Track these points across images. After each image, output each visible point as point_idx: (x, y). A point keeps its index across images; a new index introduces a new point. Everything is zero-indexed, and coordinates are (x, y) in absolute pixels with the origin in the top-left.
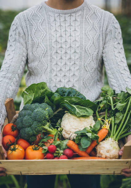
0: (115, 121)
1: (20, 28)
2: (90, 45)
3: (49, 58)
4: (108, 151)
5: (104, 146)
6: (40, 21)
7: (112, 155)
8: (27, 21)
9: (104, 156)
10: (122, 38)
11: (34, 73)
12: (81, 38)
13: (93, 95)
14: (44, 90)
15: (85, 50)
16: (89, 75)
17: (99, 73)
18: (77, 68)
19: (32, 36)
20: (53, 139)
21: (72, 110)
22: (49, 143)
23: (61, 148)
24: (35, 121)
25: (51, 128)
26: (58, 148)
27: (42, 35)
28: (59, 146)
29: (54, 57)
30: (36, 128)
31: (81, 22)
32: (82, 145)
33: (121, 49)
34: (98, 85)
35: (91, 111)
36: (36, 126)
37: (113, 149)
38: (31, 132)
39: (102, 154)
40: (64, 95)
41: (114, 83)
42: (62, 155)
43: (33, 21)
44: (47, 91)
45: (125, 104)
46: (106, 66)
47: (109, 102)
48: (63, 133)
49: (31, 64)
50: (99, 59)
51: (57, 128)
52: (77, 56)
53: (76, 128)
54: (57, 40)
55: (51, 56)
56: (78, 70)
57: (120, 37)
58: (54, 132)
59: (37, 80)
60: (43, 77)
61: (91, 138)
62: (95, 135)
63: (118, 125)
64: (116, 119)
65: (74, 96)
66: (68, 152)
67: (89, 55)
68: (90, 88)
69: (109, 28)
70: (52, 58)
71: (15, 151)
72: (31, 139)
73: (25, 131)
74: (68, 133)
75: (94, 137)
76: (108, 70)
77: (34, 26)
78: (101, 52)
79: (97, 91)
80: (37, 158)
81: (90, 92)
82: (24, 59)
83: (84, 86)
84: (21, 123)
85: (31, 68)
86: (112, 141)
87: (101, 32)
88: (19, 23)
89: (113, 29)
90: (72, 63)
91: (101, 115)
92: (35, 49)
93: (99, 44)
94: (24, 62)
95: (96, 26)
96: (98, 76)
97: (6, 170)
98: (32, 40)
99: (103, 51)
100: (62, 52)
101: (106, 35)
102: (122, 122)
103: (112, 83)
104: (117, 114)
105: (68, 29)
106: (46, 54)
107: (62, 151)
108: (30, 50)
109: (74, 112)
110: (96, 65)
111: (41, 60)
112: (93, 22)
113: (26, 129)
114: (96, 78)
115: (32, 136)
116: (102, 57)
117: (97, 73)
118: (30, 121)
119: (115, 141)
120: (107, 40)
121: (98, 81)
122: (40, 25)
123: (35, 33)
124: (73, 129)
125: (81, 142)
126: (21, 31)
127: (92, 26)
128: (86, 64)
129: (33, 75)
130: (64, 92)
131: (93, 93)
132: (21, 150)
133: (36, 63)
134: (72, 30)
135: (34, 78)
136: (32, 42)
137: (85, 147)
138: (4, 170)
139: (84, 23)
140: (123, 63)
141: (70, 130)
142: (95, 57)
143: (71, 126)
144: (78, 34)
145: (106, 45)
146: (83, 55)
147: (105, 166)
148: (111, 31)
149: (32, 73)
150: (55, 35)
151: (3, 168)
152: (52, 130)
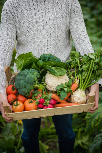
0: (82, 77)
1: (10, 13)
2: (61, 22)
3: (32, 33)
4: (79, 99)
5: (76, 96)
6: (23, 7)
7: (82, 101)
8: (14, 7)
9: (76, 102)
10: (82, 13)
11: (22, 44)
12: (54, 17)
13: (65, 56)
14: (31, 58)
15: (57, 26)
16: (61, 43)
17: (68, 40)
18: (53, 39)
19: (18, 18)
20: (41, 93)
21: (53, 72)
22: (39, 96)
23: (48, 99)
24: (28, 84)
25: (39, 85)
26: (46, 99)
27: (26, 17)
28: (46, 98)
29: (36, 32)
30: (29, 88)
31: (53, 5)
32: (62, 96)
33: (82, 22)
34: (68, 48)
35: (65, 71)
36: (29, 87)
37: (82, 97)
38: (26, 91)
39: (75, 101)
40: (46, 60)
41: (79, 48)
42: (49, 104)
43: (18, 7)
44: (33, 59)
45: (88, 65)
46: (72, 36)
47: (77, 64)
48: (47, 87)
49: (19, 38)
50: (67, 30)
51: (43, 84)
52: (52, 31)
53: (56, 84)
54: (37, 20)
55: (34, 32)
56: (54, 40)
57: (81, 14)
58: (41, 87)
59: (24, 49)
60: (29, 47)
61: (67, 91)
62: (70, 89)
63: (84, 80)
64: (82, 76)
65: (53, 60)
66: (52, 102)
67: (60, 29)
68: (63, 51)
69: (72, 8)
70: (34, 33)
71: (18, 106)
72: (26, 95)
73: (22, 91)
74: (51, 87)
75: (69, 91)
76: (74, 39)
77: (19, 11)
78: (68, 26)
79: (68, 53)
80: (33, 109)
81: (63, 55)
82: (15, 36)
83: (58, 51)
84: (18, 86)
85: (20, 41)
86: (81, 91)
87: (68, 11)
88: (8, 9)
89: (75, 8)
90: (49, 36)
91: (72, 71)
92: (22, 28)
93: (67, 20)
94: (15, 38)
95: (64, 7)
96: (68, 42)
97: (13, 118)
98: (19, 21)
99: (69, 25)
100: (41, 29)
101: (71, 13)
102: (87, 78)
103: (78, 48)
104: (83, 73)
105: (44, 12)
106: (30, 31)
107: (48, 102)
108: (18, 29)
109: (54, 73)
110: (65, 35)
111: (26, 35)
112: (61, 4)
113: (23, 89)
114: (66, 44)
115: (27, 93)
116: (69, 29)
117: (67, 40)
118: (25, 84)
119: (83, 91)
120: (72, 17)
121: (68, 46)
122: (23, 10)
123: (20, 16)
124: (54, 84)
125: (61, 95)
126: (11, 16)
127: (61, 7)
128: (59, 35)
129: (21, 45)
130: (45, 58)
131: (65, 55)
132: (22, 104)
133: (23, 37)
134: (46, 12)
135: (22, 48)
136: (19, 22)
137: (64, 98)
138: (12, 119)
139: (55, 6)
140: (84, 33)
141: (52, 86)
142: (64, 30)
143: (53, 83)
144: (51, 14)
145: (71, 21)
146: (56, 29)
147: (78, 109)
148: (74, 10)
149: (21, 44)
150: (35, 16)
151: (12, 118)
152: (40, 86)
